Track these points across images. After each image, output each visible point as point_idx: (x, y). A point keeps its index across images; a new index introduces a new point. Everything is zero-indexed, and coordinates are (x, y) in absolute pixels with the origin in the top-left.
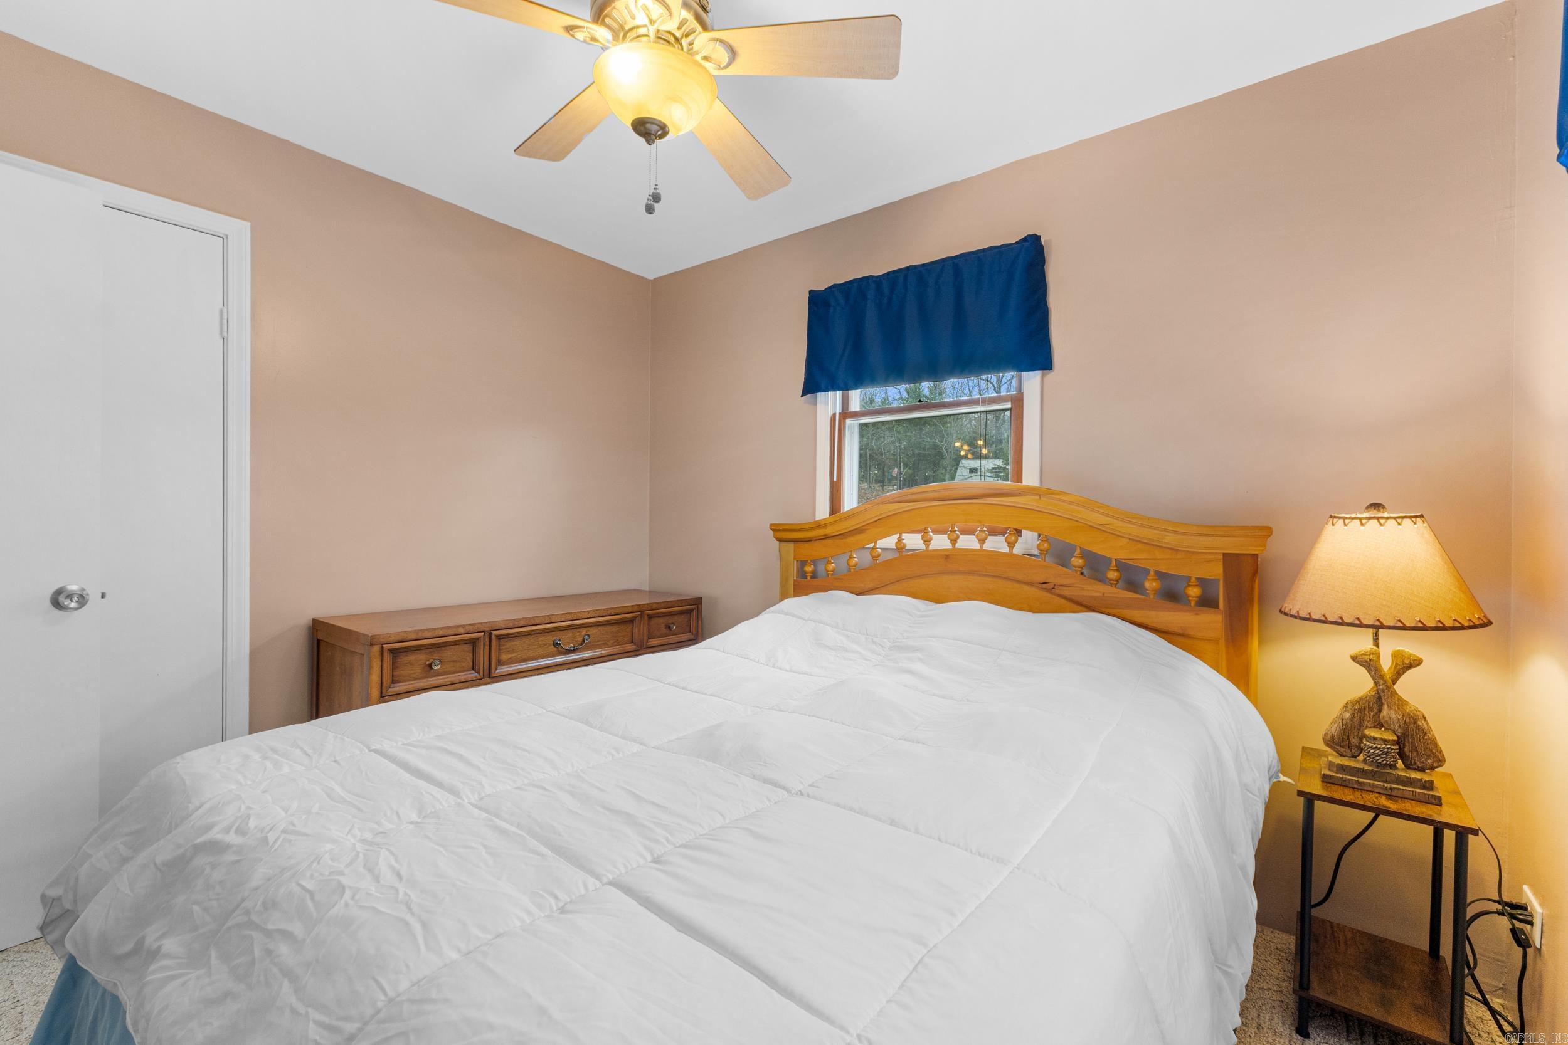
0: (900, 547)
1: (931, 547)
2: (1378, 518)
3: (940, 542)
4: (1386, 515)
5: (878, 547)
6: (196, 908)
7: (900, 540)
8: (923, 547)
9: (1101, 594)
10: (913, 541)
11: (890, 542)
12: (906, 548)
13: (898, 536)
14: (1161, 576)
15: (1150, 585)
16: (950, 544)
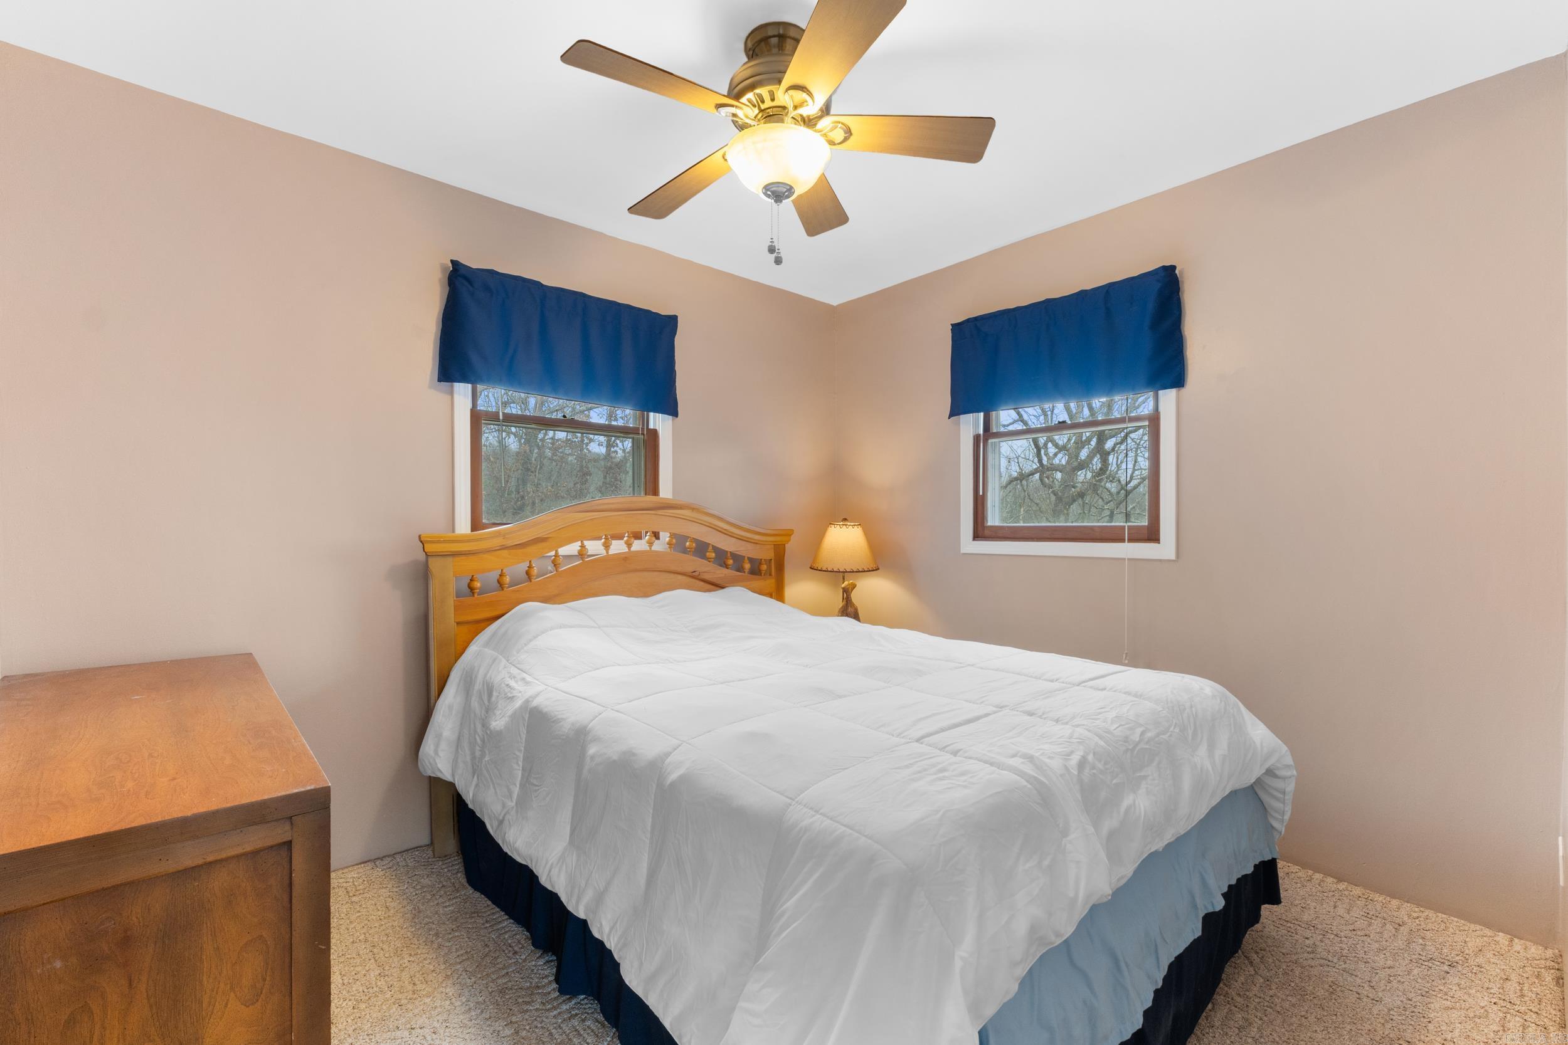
0: (582, 554)
1: (611, 552)
2: (846, 525)
3: (618, 547)
4: (849, 524)
5: (560, 554)
6: (1114, 781)
7: (583, 546)
8: (604, 552)
9: (723, 575)
10: (595, 547)
11: (572, 549)
12: (588, 554)
13: (579, 543)
14: (751, 560)
15: (747, 566)
16: (627, 548)
